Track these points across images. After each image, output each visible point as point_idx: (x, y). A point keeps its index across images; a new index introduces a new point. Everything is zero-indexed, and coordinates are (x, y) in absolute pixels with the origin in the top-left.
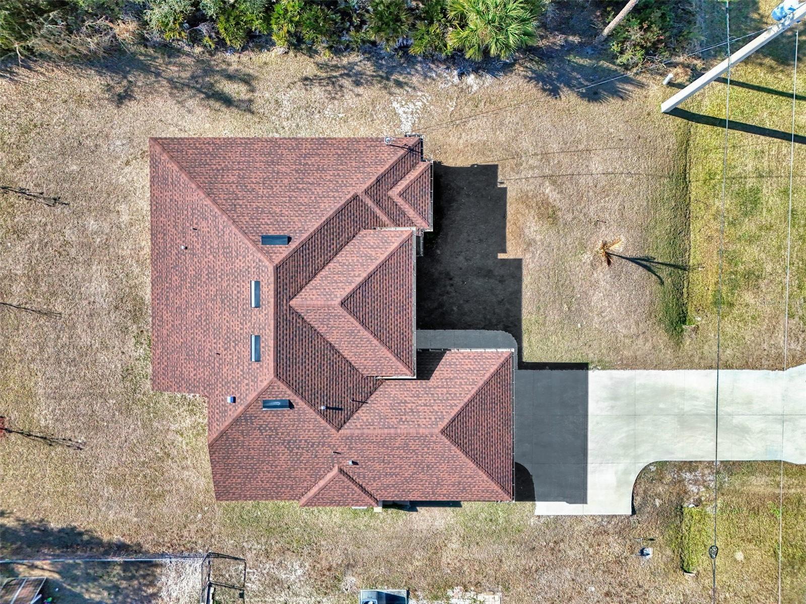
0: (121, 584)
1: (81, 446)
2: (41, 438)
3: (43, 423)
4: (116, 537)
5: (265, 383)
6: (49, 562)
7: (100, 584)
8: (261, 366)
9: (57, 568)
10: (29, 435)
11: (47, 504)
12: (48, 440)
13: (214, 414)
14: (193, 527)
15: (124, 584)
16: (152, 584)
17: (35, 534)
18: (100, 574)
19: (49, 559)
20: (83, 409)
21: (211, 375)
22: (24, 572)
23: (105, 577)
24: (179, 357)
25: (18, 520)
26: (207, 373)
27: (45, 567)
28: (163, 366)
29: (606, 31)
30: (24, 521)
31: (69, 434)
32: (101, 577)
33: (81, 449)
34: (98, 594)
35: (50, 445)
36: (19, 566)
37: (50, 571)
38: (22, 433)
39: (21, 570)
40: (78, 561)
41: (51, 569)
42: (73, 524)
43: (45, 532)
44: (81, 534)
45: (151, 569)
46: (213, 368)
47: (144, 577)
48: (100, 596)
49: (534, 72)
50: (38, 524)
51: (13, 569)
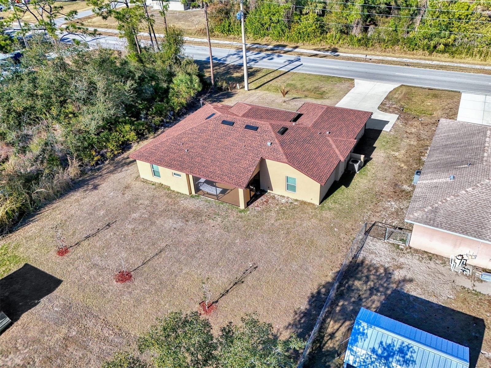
0: (370, 285)
1: (255, 266)
2: (234, 285)
3: (225, 280)
4: (330, 274)
5: (270, 127)
6: (332, 323)
7: (365, 298)
8: (261, 127)
9: (340, 319)
10: (228, 291)
11: (284, 303)
12: (238, 282)
13: (273, 155)
14: (342, 235)
15: (371, 284)
16: (377, 269)
17: (304, 322)
18: (357, 295)
19: (330, 321)
20: (231, 257)
21: (253, 152)
22: (334, 344)
23: (361, 293)
24: (235, 167)
25: (287, 328)
26: (251, 154)
27: (336, 327)
28: (235, 178)
29: (213, 82)
30: (290, 324)
31: (242, 270)
32: (360, 296)
33: (257, 267)
34: (373, 302)
35: (243, 282)
36: (327, 345)
37: (341, 326)
38: (223, 295)
39: (331, 345)
40: (340, 304)
41: (340, 324)
42: (309, 295)
43: (306, 314)
44: (319, 293)
45: (364, 265)
46: (250, 150)
47: (369, 271)
48: (376, 302)
49: (210, 101)
50: (296, 316)
51: (328, 351)
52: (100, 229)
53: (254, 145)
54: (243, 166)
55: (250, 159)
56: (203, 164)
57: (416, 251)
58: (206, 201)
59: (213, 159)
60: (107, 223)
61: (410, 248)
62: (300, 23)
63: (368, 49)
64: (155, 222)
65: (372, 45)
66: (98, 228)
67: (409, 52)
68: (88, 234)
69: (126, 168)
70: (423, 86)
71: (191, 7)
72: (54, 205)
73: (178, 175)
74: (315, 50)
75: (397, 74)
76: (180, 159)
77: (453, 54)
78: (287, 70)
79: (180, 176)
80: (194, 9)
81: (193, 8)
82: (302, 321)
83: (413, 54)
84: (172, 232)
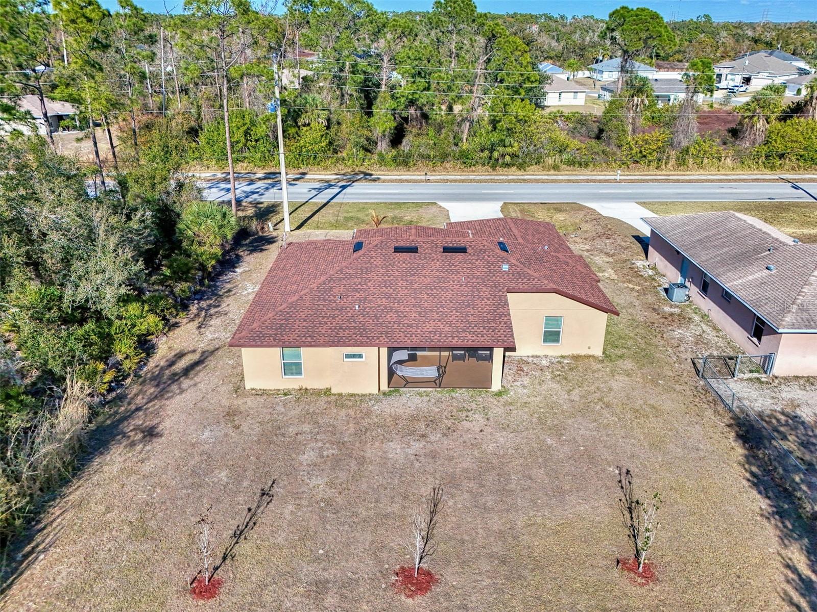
0: (795, 441)
1: (624, 471)
8: (470, 246)
10: (633, 527)
12: (631, 505)
14: (678, 387)
15: (793, 438)
16: (774, 417)
17: (793, 526)
18: (799, 460)
21: (485, 285)
23: (798, 455)
24: (472, 315)
25: (784, 545)
26: (484, 289)
31: (612, 483)
32: (802, 459)
33: (628, 471)
35: (637, 503)
43: (780, 513)
44: (754, 475)
45: (753, 417)
46: (478, 284)
47: (767, 422)
50: (773, 522)
52: (253, 507)
53: (478, 274)
54: (485, 310)
55: (489, 296)
56: (406, 321)
57: (786, 379)
58: (420, 394)
59: (419, 310)
60: (259, 492)
61: (776, 378)
62: (297, 138)
63: (411, 169)
64: (364, 457)
65: (414, 165)
66: (246, 507)
67: (466, 169)
68: (234, 528)
69: (186, 383)
70: (532, 201)
71: (61, 129)
72: (74, 497)
73: (354, 356)
74: (337, 174)
75: (483, 191)
76: (353, 324)
77: (521, 167)
78: (325, 201)
79: (360, 356)
80: (66, 132)
81: (64, 130)
82: (790, 526)
83: (473, 171)
84: (417, 465)
